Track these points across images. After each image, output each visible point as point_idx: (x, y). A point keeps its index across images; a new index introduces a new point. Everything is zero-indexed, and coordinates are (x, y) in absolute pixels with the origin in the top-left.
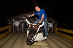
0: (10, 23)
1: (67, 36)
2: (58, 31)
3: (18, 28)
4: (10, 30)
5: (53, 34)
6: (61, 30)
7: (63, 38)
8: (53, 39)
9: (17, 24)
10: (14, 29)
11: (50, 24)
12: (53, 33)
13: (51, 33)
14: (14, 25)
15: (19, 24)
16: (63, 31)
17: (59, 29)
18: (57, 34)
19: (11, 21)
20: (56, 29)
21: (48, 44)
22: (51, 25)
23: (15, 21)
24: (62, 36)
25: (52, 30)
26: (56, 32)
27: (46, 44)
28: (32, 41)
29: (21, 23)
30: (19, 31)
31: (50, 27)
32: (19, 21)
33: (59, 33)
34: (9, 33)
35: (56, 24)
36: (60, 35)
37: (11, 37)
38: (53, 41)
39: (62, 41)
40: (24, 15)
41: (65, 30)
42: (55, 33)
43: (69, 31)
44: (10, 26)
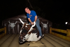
0: (5, 25)
1: (61, 36)
2: (53, 31)
3: (13, 30)
4: (5, 32)
6: (55, 30)
7: (57, 38)
8: (48, 39)
9: (13, 25)
10: (9, 31)
11: (45, 24)
12: (48, 33)
13: (46, 33)
14: (10, 27)
15: (15, 25)
16: (57, 31)
17: (53, 29)
18: (52, 34)
19: (6, 23)
21: (43, 45)
23: (11, 23)
24: (56, 36)
27: (42, 45)
28: (23, 40)
29: (16, 25)
30: (15, 33)
31: (45, 28)
32: (15, 23)
33: (53, 33)
34: (5, 35)
35: (50, 25)
36: (54, 35)
37: (6, 39)
38: (48, 41)
39: (56, 40)
40: (19, 16)
41: (59, 30)
42: (50, 33)
43: (62, 31)
44: (5, 28)
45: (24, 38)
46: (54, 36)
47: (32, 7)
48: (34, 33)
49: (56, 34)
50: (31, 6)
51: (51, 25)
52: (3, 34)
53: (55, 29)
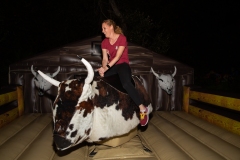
1: (226, 121)
2: (196, 103)
5: (175, 112)
6: (202, 100)
7: (208, 128)
8: (172, 134)
9: (44, 82)
10: (34, 100)
12: (177, 109)
13: (169, 111)
16: (211, 102)
17: (196, 95)
18: (190, 113)
19: (22, 73)
20: (187, 97)
22: (166, 82)
24: (206, 121)
25: (173, 99)
26: (187, 106)
28: (68, 137)
33: (196, 110)
35: (185, 78)
36: (200, 118)
39: (204, 139)
41: (218, 100)
42: (183, 110)
43: (231, 102)
44: (19, 91)
45: (68, 130)
46: (197, 123)
47: (119, 14)
48: (106, 108)
49: (205, 113)
50: (116, 10)
51: (188, 77)
52: (12, 113)
53: (203, 95)
